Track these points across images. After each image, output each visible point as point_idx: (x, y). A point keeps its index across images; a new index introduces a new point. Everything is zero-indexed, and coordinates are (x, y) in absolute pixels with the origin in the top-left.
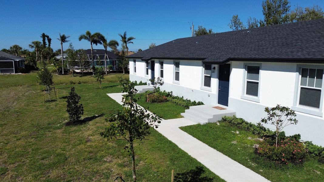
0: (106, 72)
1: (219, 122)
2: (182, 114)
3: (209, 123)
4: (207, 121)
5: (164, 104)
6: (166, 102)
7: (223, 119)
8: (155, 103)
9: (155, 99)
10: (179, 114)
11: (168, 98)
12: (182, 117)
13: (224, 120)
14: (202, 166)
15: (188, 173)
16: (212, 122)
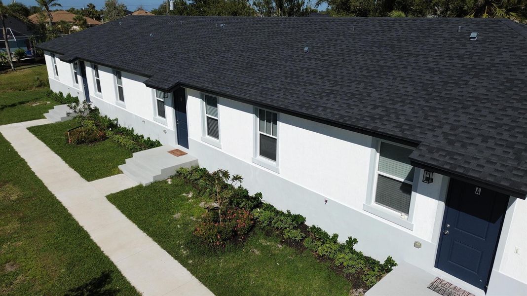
0: (12, 65)
1: (172, 177)
2: (121, 167)
3: (155, 182)
4: (152, 180)
5: (99, 146)
6: (103, 140)
7: (178, 172)
8: (83, 145)
9: (82, 138)
10: (115, 167)
11: (109, 132)
12: (120, 172)
13: (179, 174)
14: (112, 269)
15: (87, 285)
16: (161, 179)
